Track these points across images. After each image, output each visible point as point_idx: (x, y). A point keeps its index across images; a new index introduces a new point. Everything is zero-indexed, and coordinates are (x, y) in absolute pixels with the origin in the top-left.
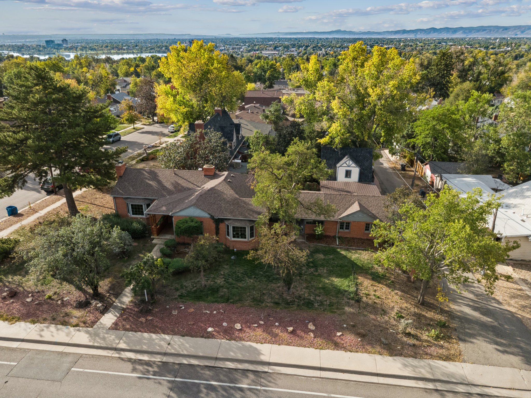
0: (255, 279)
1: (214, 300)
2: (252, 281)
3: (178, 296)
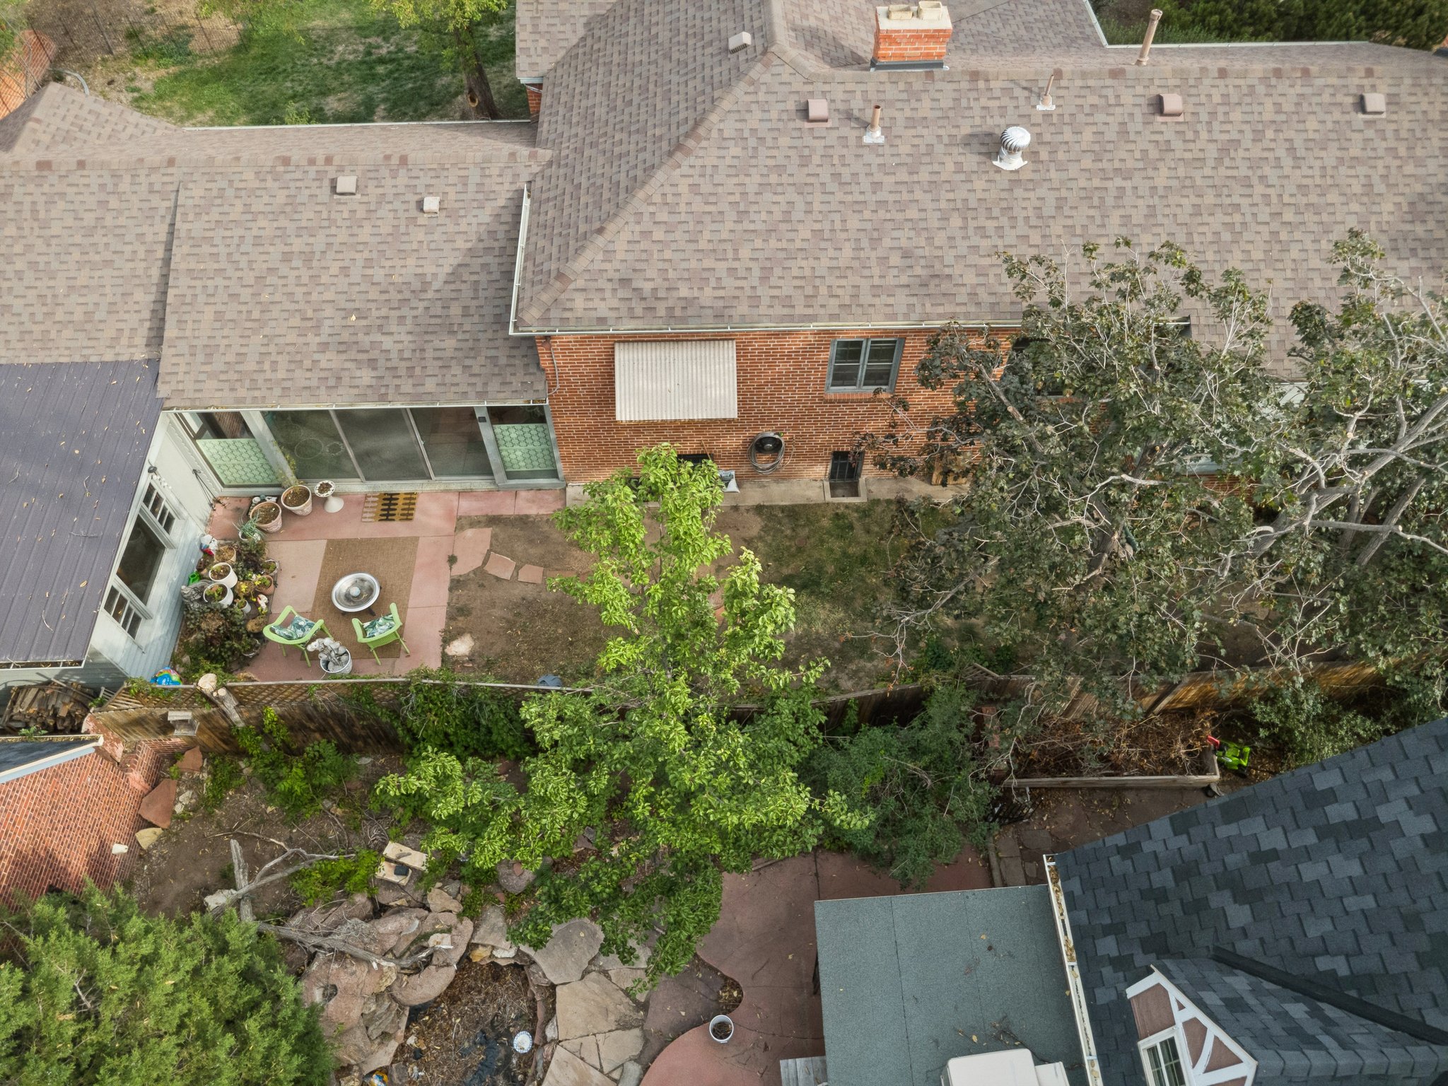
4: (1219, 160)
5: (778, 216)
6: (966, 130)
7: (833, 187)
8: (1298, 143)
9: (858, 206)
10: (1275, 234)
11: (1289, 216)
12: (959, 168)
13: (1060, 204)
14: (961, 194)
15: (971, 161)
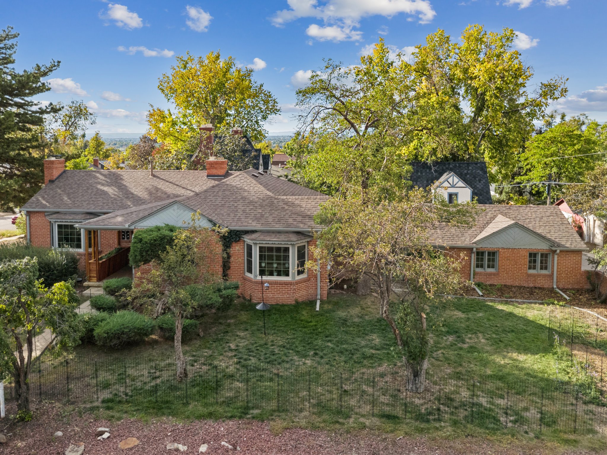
0: (317, 359)
1: (206, 411)
2: (309, 362)
3: (103, 402)
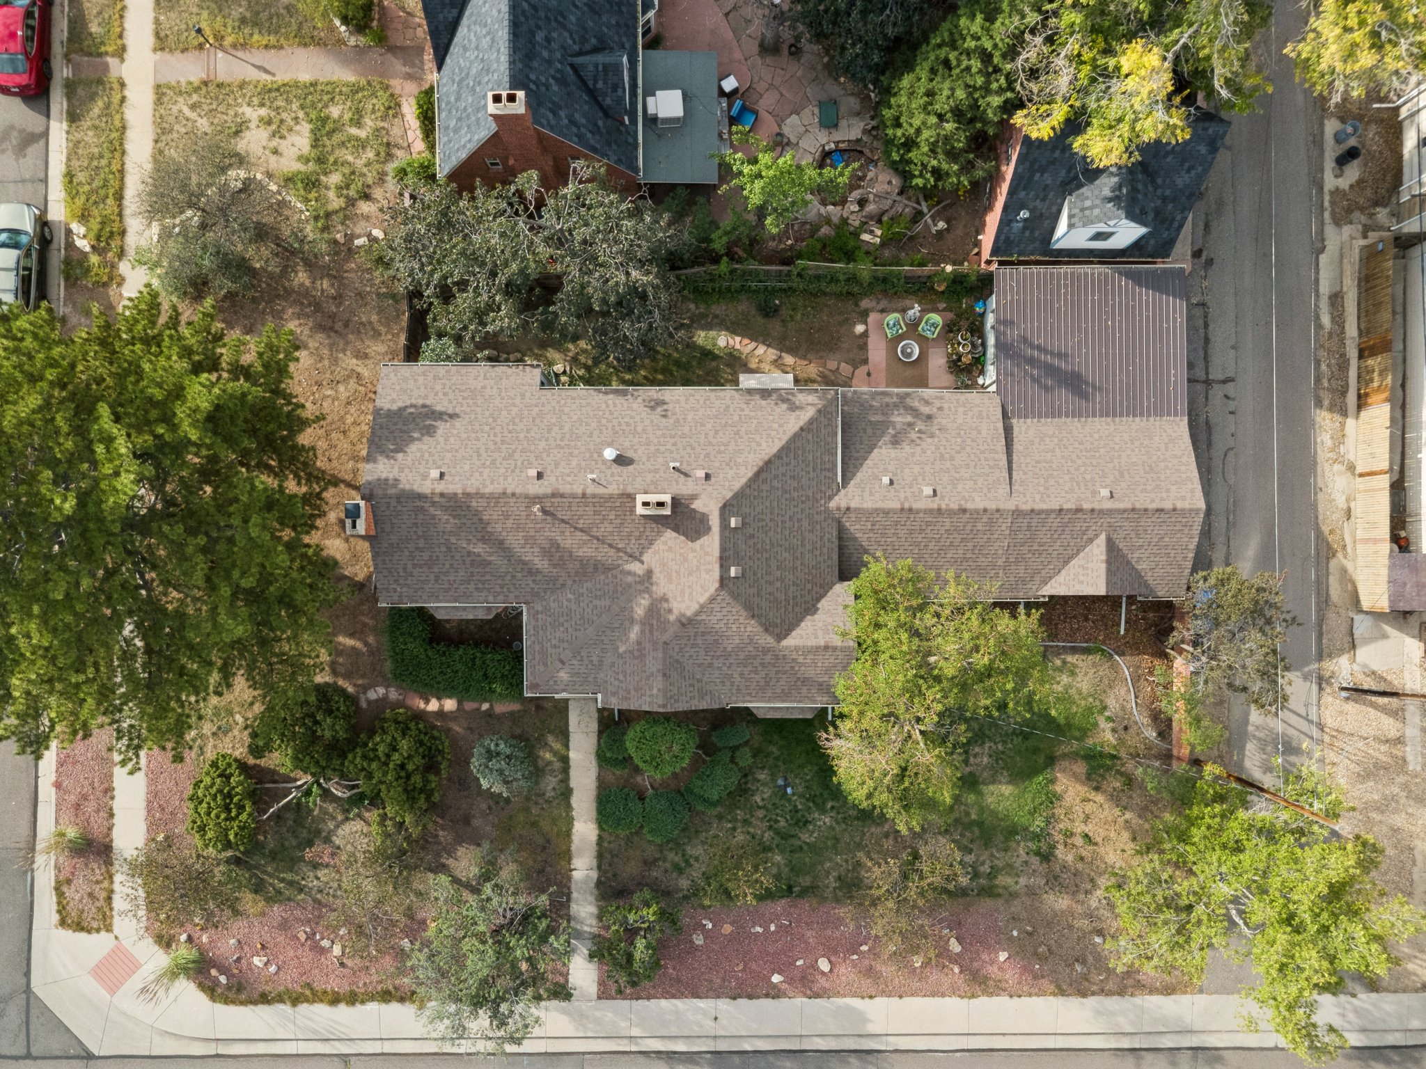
4: (514, 451)
5: (721, 433)
6: (631, 467)
7: (696, 445)
8: (475, 457)
9: (683, 436)
10: (495, 421)
11: (487, 428)
12: (636, 451)
13: (591, 435)
14: (636, 440)
15: (630, 454)
